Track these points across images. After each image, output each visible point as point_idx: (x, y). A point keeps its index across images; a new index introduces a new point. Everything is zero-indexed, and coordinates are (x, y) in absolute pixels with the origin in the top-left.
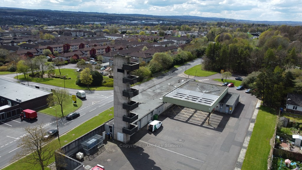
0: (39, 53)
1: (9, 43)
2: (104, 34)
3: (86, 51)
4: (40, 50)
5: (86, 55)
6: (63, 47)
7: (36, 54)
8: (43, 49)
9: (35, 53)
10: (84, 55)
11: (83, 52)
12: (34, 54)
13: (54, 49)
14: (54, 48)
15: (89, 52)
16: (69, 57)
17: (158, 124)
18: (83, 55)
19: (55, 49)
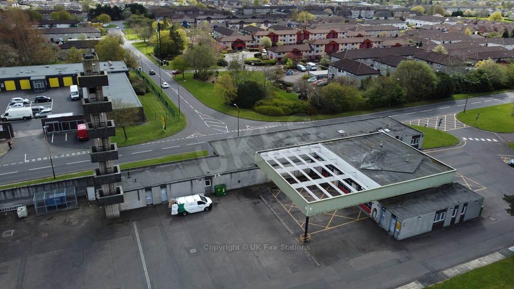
0: (254, 42)
1: (237, 24)
2: (411, 15)
3: (318, 46)
4: (257, 37)
5: (317, 52)
6: (296, 36)
7: (250, 44)
8: (262, 36)
9: (249, 42)
10: (312, 52)
11: (313, 46)
12: (247, 44)
13: (280, 38)
14: (281, 36)
15: (324, 46)
16: (284, 53)
17: (192, 204)
18: (310, 52)
19: (282, 38)
